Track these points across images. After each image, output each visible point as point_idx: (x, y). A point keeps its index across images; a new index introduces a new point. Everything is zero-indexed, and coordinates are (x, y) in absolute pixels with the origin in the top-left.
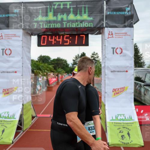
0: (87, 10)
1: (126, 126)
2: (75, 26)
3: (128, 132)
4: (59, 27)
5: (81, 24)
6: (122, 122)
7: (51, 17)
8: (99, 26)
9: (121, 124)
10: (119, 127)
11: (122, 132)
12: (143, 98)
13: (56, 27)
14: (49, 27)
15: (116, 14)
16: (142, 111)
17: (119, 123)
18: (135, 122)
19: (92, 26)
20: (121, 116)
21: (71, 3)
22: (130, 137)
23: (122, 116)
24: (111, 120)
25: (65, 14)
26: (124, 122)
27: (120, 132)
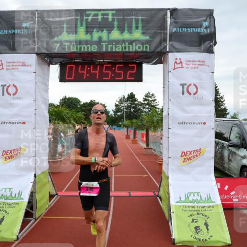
0: (140, 25)
1: (201, 211)
2: (120, 50)
3: (206, 221)
4: (96, 51)
5: (131, 46)
6: (195, 204)
7: (82, 34)
8: (158, 50)
9: (194, 207)
10: (191, 213)
11: (196, 222)
12: (226, 166)
13: (90, 50)
14: (78, 51)
15: (187, 31)
16: (226, 188)
17: (191, 207)
18: (217, 205)
19: (148, 50)
20: (194, 195)
21: (114, 12)
22: (208, 230)
23: (196, 194)
24: (177, 202)
25: (105, 29)
26: (199, 204)
27: (193, 222)
